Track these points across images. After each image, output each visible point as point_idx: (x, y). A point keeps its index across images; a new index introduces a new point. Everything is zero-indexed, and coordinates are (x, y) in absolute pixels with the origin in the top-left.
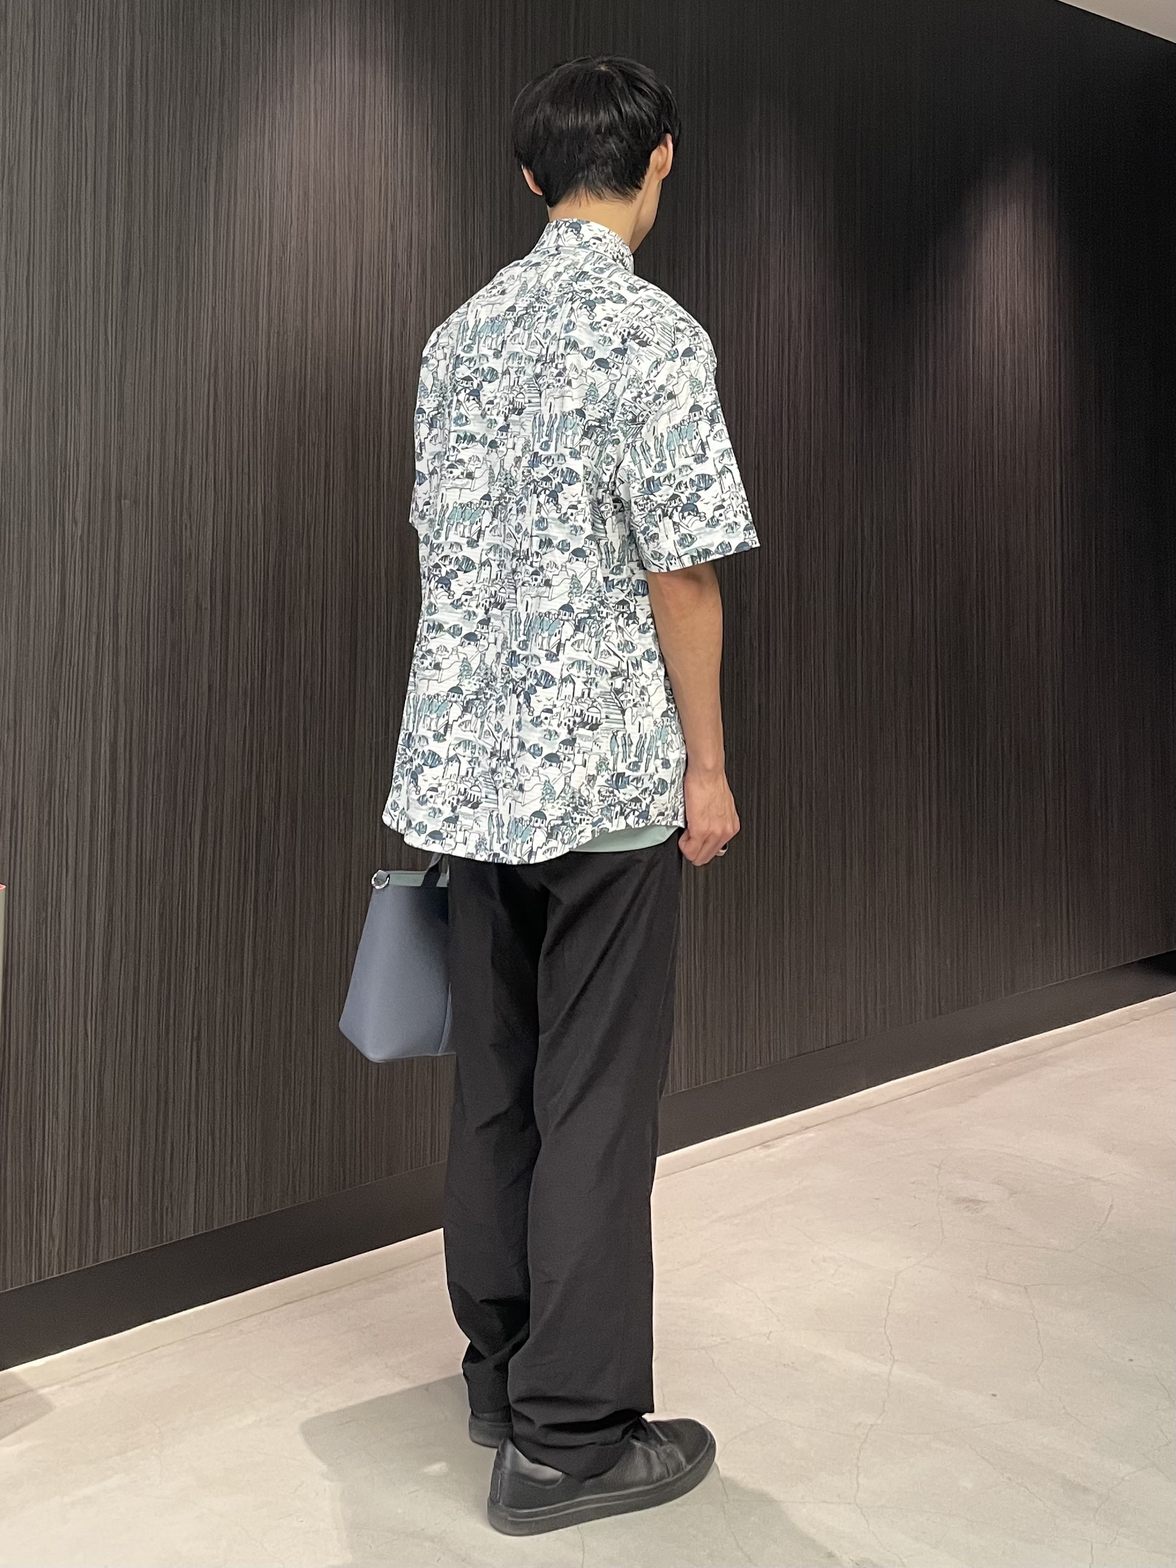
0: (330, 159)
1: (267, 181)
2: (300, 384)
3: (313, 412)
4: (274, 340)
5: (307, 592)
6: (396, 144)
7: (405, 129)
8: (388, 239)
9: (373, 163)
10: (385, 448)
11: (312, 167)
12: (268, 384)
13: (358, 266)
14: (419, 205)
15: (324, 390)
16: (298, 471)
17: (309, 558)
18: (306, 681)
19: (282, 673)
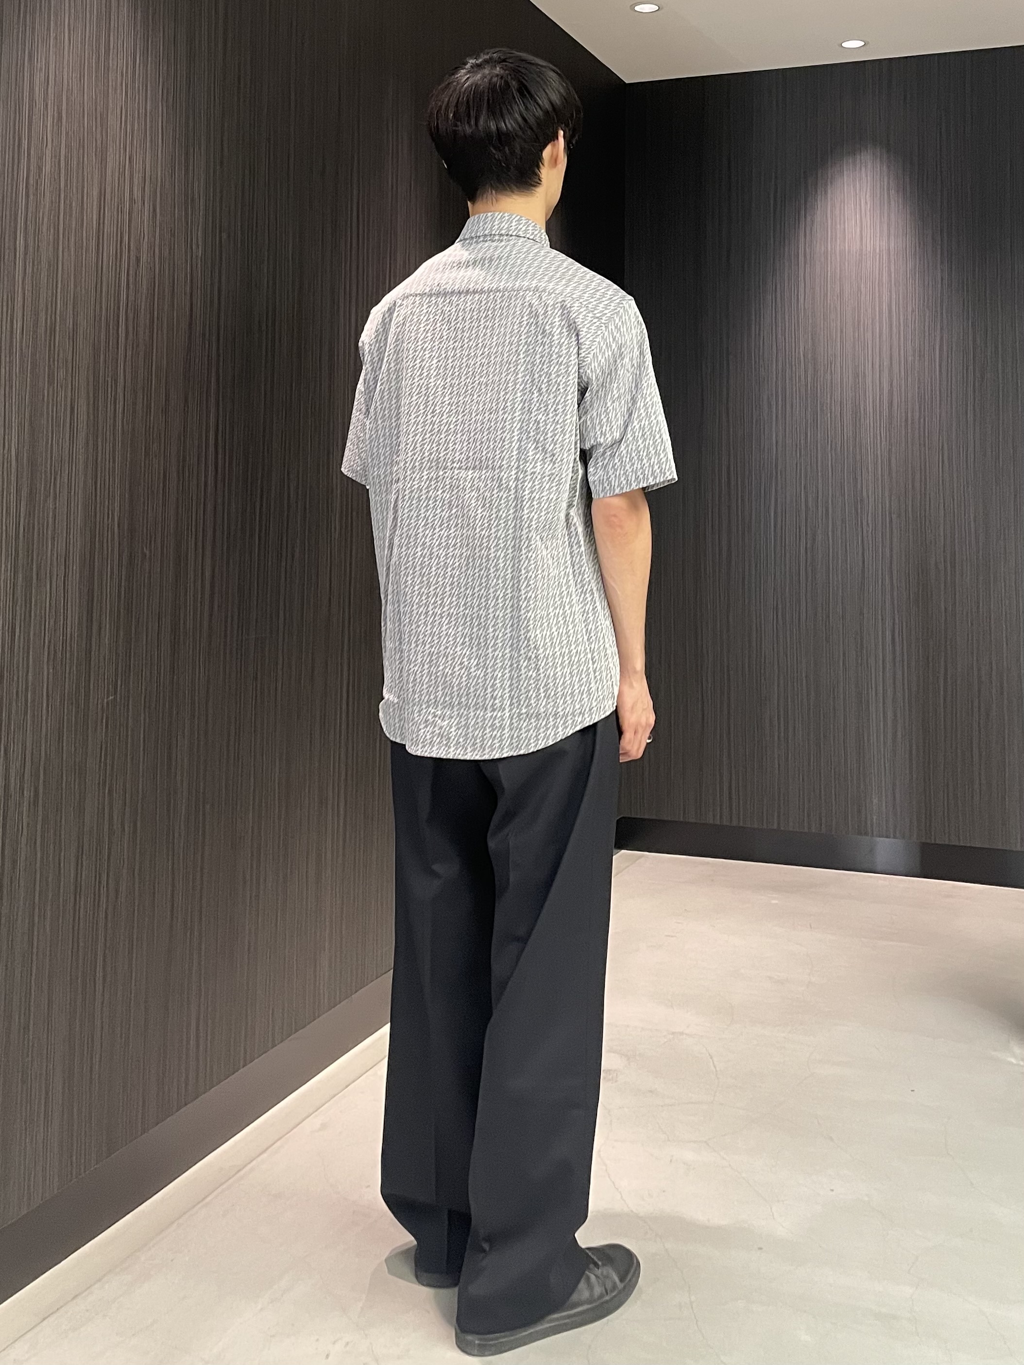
0: (80, 80)
1: (26, 94)
2: (51, 318)
3: (61, 352)
4: (29, 270)
7: (142, 58)
9: (116, 90)
10: (120, 390)
11: (65, 86)
12: (23, 315)
13: (102, 194)
15: (71, 326)
16: (48, 414)
17: (55, 508)
18: (50, 642)
19: (29, 635)
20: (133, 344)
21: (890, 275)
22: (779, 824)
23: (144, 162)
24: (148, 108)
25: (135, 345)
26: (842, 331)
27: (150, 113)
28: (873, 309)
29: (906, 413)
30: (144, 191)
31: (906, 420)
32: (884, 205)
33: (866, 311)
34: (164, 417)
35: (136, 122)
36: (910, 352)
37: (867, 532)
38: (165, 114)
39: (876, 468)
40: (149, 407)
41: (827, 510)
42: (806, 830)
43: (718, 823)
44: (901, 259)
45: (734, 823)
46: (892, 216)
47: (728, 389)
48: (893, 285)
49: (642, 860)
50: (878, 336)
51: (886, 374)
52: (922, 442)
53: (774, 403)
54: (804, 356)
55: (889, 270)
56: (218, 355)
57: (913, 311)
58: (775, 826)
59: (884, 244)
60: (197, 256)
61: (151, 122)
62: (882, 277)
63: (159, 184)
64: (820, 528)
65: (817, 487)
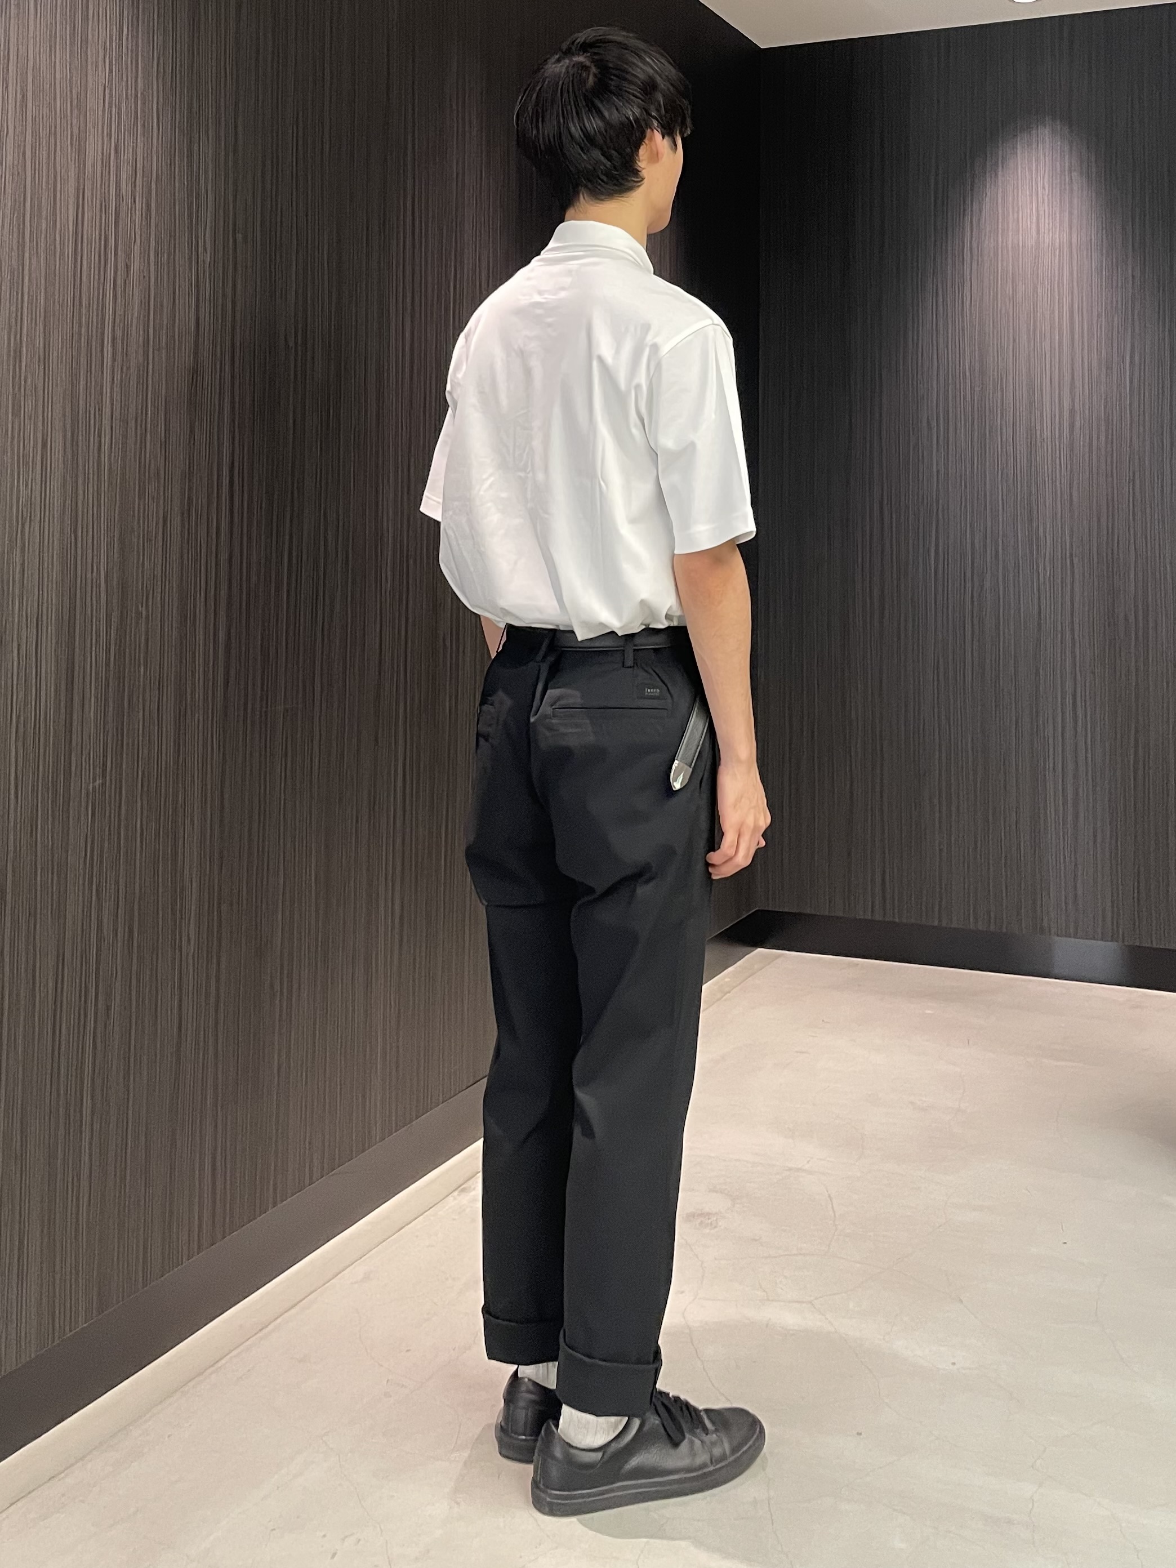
0: (51, 55)
5: (21, 603)
6: (121, 45)
7: (130, 28)
8: (112, 164)
9: (97, 67)
14: (144, 125)
23: (134, 151)
24: (139, 86)
27: (143, 94)
28: (1052, 313)
30: (135, 186)
32: (1065, 189)
33: (1044, 315)
35: (124, 104)
39: (1055, 502)
42: (972, 927)
43: (869, 917)
46: (1075, 201)
47: (881, 408)
48: (1076, 286)
50: (1057, 346)
52: (1110, 471)
53: (934, 424)
55: (1071, 267)
60: (204, 262)
61: (143, 102)
62: (1063, 275)
63: (154, 176)
64: (989, 572)
65: (985, 524)
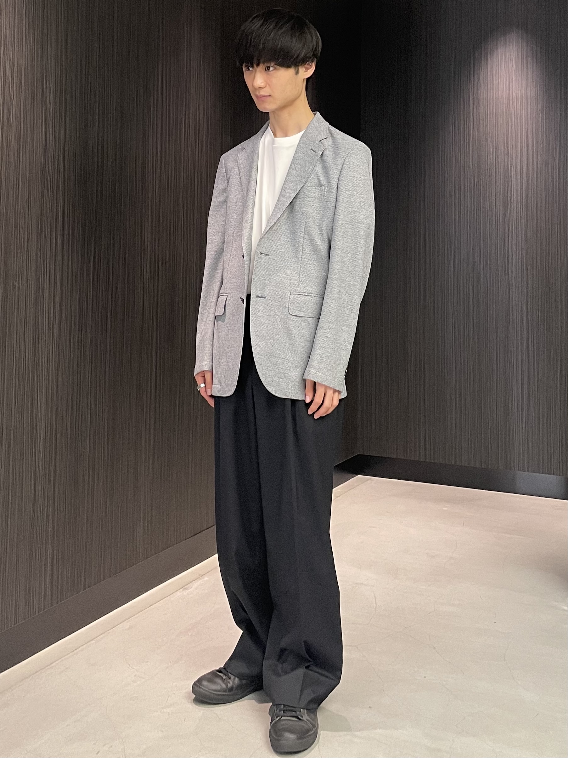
20: (6, 162)
21: (527, 113)
22: (455, 462)
23: (13, 54)
24: (16, 22)
25: (8, 163)
26: (496, 149)
27: (18, 26)
28: (517, 134)
29: (537, 201)
30: (14, 71)
31: (537, 205)
32: (524, 66)
33: (512, 135)
34: (27, 204)
35: (8, 31)
36: (540, 162)
37: (512, 277)
38: (27, 25)
39: (517, 236)
40: (17, 198)
41: (487, 263)
42: (472, 466)
43: (417, 459)
44: (534, 101)
45: (428, 460)
46: (529, 73)
47: (425, 186)
48: (529, 119)
49: (369, 482)
50: (519, 152)
51: (524, 175)
52: (547, 220)
53: (453, 194)
54: (472, 165)
55: (527, 109)
56: (64, 167)
57: (542, 135)
58: (453, 463)
59: (524, 92)
60: (49, 109)
61: (18, 30)
62: (522, 113)
63: (24, 66)
64: (482, 274)
65: (480, 248)
